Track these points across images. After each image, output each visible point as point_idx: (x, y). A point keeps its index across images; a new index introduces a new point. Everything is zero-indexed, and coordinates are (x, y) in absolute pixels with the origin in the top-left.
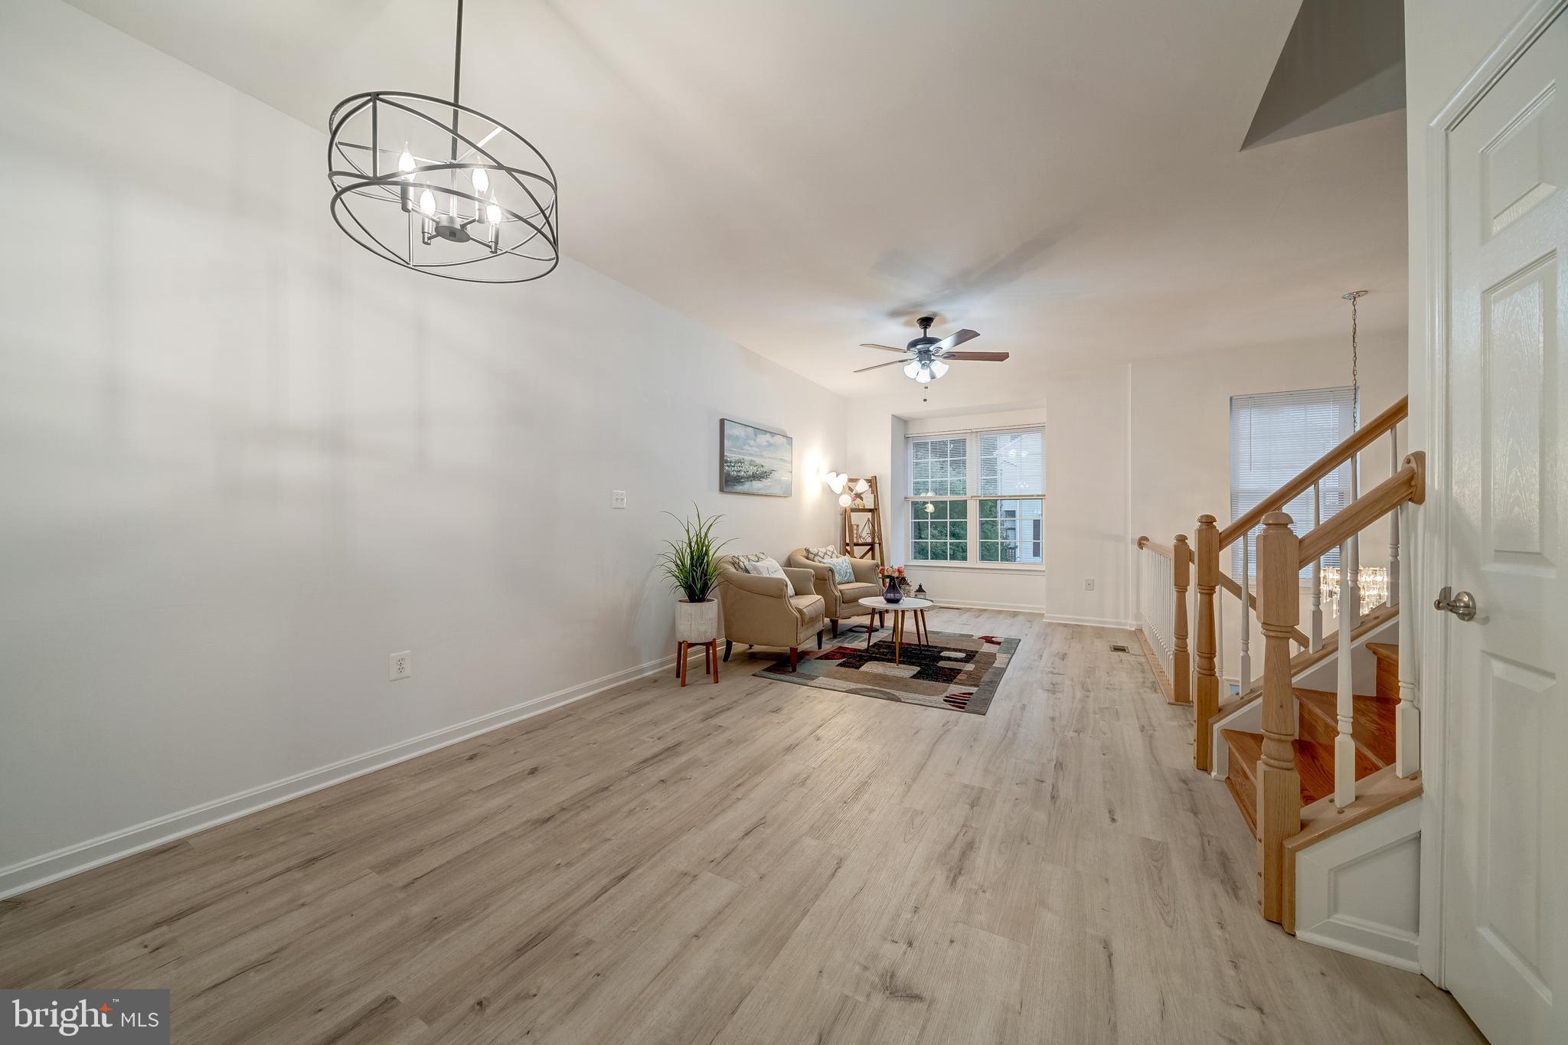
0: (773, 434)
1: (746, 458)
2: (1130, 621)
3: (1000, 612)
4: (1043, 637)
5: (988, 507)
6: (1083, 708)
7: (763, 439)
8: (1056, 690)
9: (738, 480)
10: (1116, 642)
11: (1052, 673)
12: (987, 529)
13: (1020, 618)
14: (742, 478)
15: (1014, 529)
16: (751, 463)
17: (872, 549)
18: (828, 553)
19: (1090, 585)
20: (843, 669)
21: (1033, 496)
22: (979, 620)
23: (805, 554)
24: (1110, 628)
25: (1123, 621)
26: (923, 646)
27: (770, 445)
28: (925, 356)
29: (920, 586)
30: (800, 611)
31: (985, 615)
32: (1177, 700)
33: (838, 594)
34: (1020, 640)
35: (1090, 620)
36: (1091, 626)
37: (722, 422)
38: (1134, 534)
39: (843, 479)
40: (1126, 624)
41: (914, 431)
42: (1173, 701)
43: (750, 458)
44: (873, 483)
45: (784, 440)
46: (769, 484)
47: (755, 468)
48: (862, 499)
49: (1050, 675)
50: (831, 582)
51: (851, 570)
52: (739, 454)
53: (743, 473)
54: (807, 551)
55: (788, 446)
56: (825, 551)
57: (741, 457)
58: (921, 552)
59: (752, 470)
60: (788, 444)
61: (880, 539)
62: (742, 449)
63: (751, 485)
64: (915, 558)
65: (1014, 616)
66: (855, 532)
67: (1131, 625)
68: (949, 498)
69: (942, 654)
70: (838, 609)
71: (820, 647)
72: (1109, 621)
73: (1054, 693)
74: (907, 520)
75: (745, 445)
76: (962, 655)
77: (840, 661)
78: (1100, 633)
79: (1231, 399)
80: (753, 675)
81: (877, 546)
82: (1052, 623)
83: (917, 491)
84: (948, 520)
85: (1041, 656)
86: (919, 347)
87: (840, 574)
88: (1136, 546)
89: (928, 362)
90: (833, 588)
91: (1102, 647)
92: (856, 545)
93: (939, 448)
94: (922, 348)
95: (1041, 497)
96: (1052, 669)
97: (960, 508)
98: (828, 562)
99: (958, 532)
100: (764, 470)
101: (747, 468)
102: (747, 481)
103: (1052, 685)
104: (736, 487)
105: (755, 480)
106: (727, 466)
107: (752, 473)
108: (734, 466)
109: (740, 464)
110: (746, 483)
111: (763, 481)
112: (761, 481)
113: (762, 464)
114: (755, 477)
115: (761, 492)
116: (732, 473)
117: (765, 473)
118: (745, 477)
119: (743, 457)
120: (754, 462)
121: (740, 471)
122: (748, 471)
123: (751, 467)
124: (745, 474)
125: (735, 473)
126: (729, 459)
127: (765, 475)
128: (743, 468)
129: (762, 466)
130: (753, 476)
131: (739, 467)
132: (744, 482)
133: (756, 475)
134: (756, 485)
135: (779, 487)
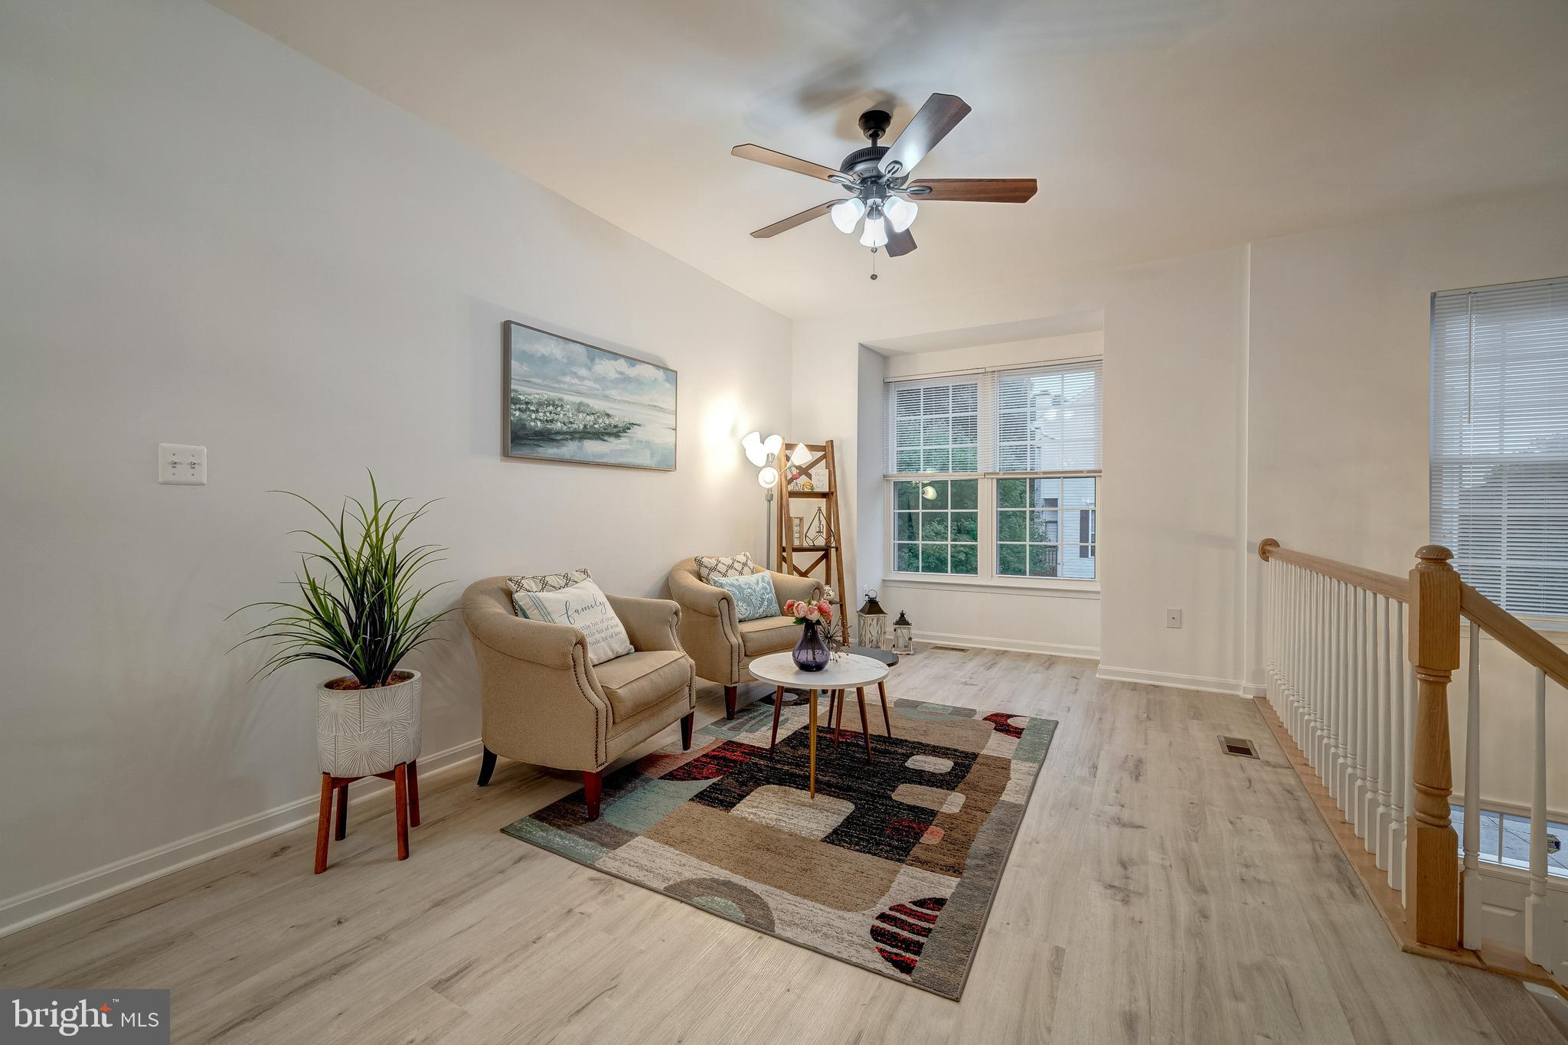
0: (632, 361)
1: (566, 398)
2: (1244, 683)
3: (1029, 656)
4: (1097, 716)
5: (1011, 490)
6: (1200, 962)
7: (607, 368)
9: (545, 436)
10: (1229, 730)
11: (1118, 822)
12: (1008, 525)
13: (1060, 670)
14: (558, 433)
15: (1056, 522)
16: (580, 408)
17: (826, 556)
18: (736, 565)
19: (1175, 620)
20: (699, 809)
21: (1082, 472)
22: (994, 672)
23: (695, 567)
24: (1211, 694)
25: (1233, 681)
26: (879, 738)
27: (626, 379)
28: (874, 187)
29: (902, 615)
30: (610, 695)
31: (1004, 663)
32: (1423, 941)
33: (735, 640)
34: (1057, 723)
35: (1175, 678)
36: (1178, 689)
37: (506, 327)
38: (1249, 536)
39: (775, 444)
40: (1236, 687)
41: (899, 371)
42: (1414, 945)
43: (577, 399)
44: (826, 452)
45: (660, 374)
46: (623, 447)
47: (592, 418)
48: (810, 476)
49: (1115, 829)
50: (726, 620)
51: (772, 596)
53: (558, 425)
54: (699, 562)
55: (667, 385)
56: (729, 561)
57: (553, 395)
58: (908, 558)
59: (580, 422)
60: (667, 380)
61: (838, 541)
62: (559, 382)
63: (580, 448)
64: (899, 569)
65: (1050, 665)
66: (796, 529)
67: (1245, 689)
68: (950, 476)
69: (910, 764)
70: (735, 668)
71: (686, 744)
72: (1206, 681)
74: (885, 512)
75: (564, 374)
76: (944, 765)
77: (703, 785)
78: (1196, 704)
79: (1434, 296)
80: (503, 831)
81: (833, 551)
82: (1112, 682)
83: (905, 464)
84: (949, 511)
85: (1095, 767)
86: (860, 167)
87: (749, 603)
88: (1256, 557)
89: (878, 200)
90: (728, 629)
91: (1204, 743)
92: (795, 550)
93: (935, 396)
94: (866, 170)
95: (1094, 474)
96: (1116, 809)
97: (965, 493)
98: (729, 582)
99: (966, 528)
100: (613, 422)
101: (569, 417)
102: (571, 439)
103: (1120, 869)
104: (540, 450)
105: (591, 438)
106: (519, 409)
107: (581, 427)
108: (537, 411)
109: (551, 408)
110: (566, 443)
111: (610, 442)
112: (604, 441)
113: (608, 411)
114: (589, 433)
115: (604, 460)
116: (532, 424)
117: (616, 427)
118: (566, 433)
119: (560, 396)
120: (588, 406)
121: (552, 421)
122: (571, 423)
123: (581, 416)
124: (565, 428)
125: (539, 423)
126: (522, 398)
127: (615, 430)
128: (561, 416)
129: (608, 415)
130: (584, 432)
131: (551, 413)
132: (562, 441)
133: (592, 431)
134: (592, 447)
135: (648, 453)
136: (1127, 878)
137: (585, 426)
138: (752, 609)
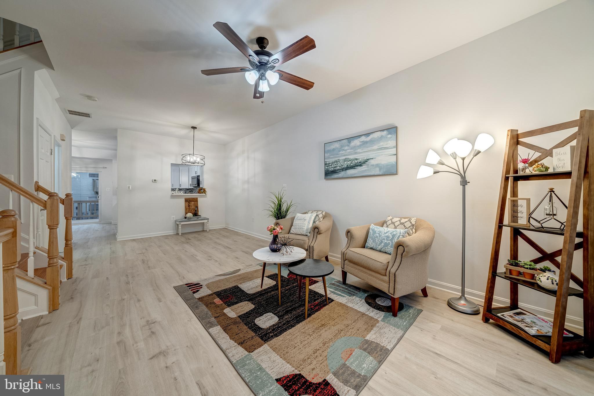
1: (340, 158)
6: (122, 319)
8: (147, 327)
9: (334, 172)
11: (163, 353)
14: (338, 170)
43: (344, 158)
52: (336, 157)
53: (338, 167)
57: (336, 159)
73: (148, 323)
96: (169, 361)
100: (359, 161)
101: (341, 164)
102: (342, 171)
103: (153, 330)
104: (333, 176)
105: (349, 169)
106: (327, 166)
107: (346, 166)
108: (332, 165)
109: (336, 163)
110: (341, 172)
111: (357, 169)
112: (355, 168)
113: (356, 158)
114: (349, 167)
115: (355, 176)
116: (330, 169)
117: (360, 162)
118: (341, 169)
119: (338, 158)
120: (348, 158)
121: (336, 167)
122: (342, 166)
123: (346, 162)
124: (340, 168)
125: (332, 168)
126: (328, 163)
127: (360, 164)
128: (339, 164)
129: (357, 159)
130: (347, 168)
131: (336, 165)
132: (339, 172)
133: (349, 166)
134: (350, 172)
135: (378, 169)
136: (150, 329)
137: (347, 166)
138: (375, 244)
